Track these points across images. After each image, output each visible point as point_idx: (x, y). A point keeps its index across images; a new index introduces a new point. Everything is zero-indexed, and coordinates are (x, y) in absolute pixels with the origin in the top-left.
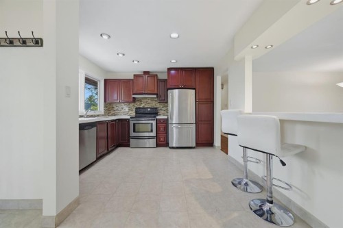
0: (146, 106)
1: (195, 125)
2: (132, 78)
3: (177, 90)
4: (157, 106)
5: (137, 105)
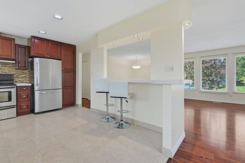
1: (61, 90)
3: (38, 59)
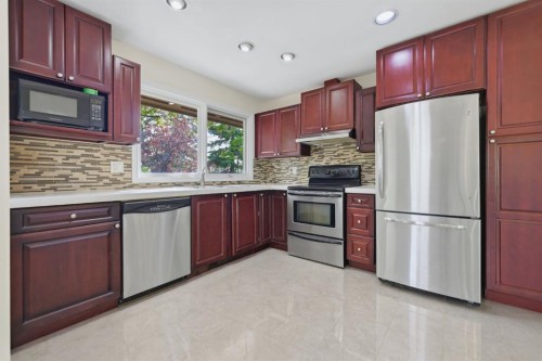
0: (332, 163)
1: (478, 225)
2: (299, 102)
4: (360, 162)
5: (314, 161)
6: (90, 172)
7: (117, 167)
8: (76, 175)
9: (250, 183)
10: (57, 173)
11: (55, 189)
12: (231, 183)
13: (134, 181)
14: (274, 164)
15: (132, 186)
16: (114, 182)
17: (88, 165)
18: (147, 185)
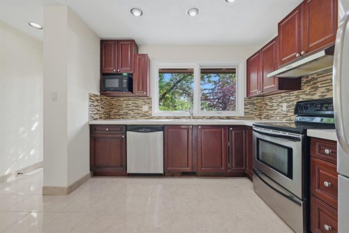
5: (305, 94)
6: (135, 111)
7: (145, 108)
8: (130, 112)
9: (241, 118)
10: (124, 111)
11: (122, 118)
12: (220, 118)
13: (153, 116)
14: (267, 102)
15: (152, 118)
16: (145, 115)
17: (134, 108)
18: (159, 118)
